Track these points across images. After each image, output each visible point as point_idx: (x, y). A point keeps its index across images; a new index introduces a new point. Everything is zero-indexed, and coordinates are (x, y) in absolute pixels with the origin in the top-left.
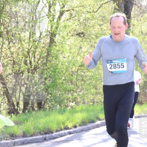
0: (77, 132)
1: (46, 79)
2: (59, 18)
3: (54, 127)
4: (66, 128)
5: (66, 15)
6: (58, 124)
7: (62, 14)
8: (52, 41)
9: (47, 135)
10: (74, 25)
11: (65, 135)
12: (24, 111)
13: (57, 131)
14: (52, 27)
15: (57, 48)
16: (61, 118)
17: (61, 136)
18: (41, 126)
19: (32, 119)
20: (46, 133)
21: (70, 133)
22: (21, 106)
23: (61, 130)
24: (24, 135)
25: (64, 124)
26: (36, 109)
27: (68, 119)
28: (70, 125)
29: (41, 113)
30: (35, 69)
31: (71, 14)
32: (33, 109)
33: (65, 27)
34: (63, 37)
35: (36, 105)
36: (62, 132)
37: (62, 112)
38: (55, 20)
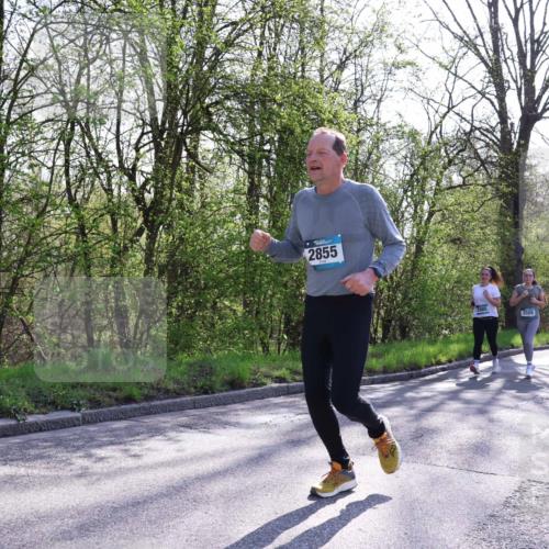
0: (452, 368)
1: (411, 299)
2: (429, 220)
3: (423, 361)
4: (439, 363)
5: (437, 217)
6: (428, 357)
7: (431, 214)
8: (419, 250)
9: (414, 372)
10: (447, 229)
11: (437, 371)
12: (383, 340)
13: (426, 366)
14: (418, 232)
15: (426, 259)
16: (431, 350)
17: (432, 373)
18: (406, 360)
19: (394, 350)
20: (412, 369)
21: (443, 370)
22: (380, 335)
23: (432, 365)
24: (385, 371)
25: (435, 358)
26: (399, 338)
27: (441, 352)
28: (443, 359)
29: (405, 343)
30: (398, 285)
31: (443, 215)
32: (395, 339)
33: (436, 231)
34: (433, 245)
35: (398, 332)
36: (434, 368)
37: (432, 342)
38: (423, 223)
